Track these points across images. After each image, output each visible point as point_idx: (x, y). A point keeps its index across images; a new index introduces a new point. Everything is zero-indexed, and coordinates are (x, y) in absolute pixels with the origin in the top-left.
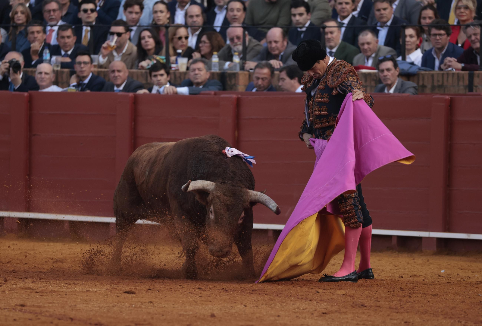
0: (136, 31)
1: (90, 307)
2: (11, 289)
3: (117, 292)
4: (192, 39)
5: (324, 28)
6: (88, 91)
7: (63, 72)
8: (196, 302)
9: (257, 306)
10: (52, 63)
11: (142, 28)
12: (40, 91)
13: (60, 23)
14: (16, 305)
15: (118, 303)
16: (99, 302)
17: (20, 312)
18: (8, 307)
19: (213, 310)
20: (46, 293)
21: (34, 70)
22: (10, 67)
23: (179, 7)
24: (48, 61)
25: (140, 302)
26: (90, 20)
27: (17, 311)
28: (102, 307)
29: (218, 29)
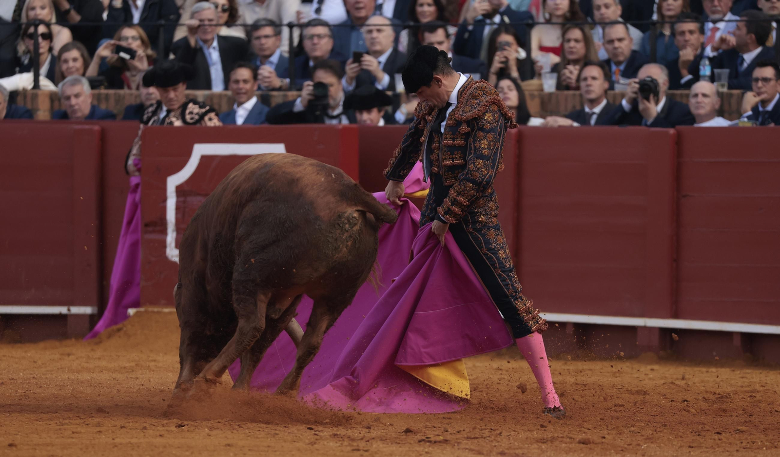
7: (731, 95)
13: (729, 16)
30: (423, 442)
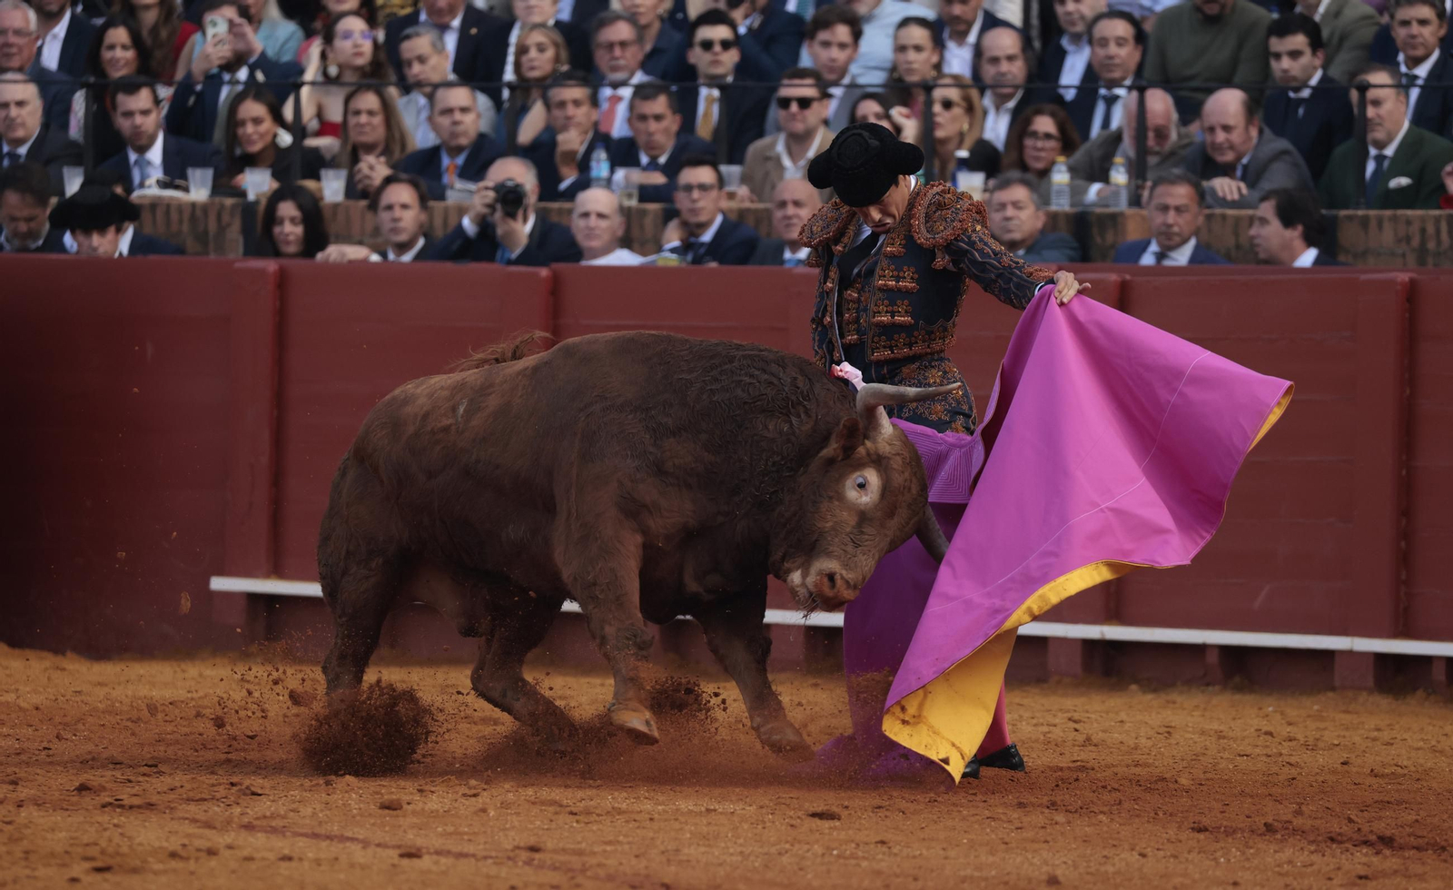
0: (843, 99)
1: (717, 853)
2: (502, 804)
3: (792, 813)
4: (996, 122)
5: (1363, 89)
6: (713, 265)
7: (643, 213)
8: (1006, 843)
9: (1175, 857)
10: (614, 187)
11: (858, 92)
12: (584, 263)
13: (639, 78)
14: (518, 848)
15: (792, 845)
16: (741, 841)
17: (527, 868)
18: (494, 854)
19: (1053, 865)
20: (598, 815)
21: (567, 205)
22: (497, 200)
23: (951, 37)
24: (604, 183)
25: (852, 841)
26: (719, 70)
27: (520, 863)
28: (749, 855)
29: (1070, 95)
30: (109, 808)
